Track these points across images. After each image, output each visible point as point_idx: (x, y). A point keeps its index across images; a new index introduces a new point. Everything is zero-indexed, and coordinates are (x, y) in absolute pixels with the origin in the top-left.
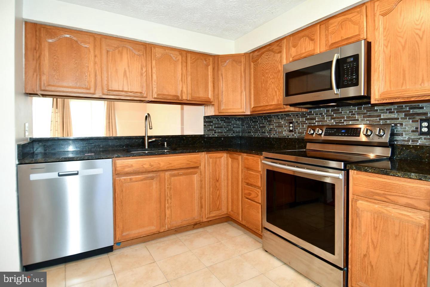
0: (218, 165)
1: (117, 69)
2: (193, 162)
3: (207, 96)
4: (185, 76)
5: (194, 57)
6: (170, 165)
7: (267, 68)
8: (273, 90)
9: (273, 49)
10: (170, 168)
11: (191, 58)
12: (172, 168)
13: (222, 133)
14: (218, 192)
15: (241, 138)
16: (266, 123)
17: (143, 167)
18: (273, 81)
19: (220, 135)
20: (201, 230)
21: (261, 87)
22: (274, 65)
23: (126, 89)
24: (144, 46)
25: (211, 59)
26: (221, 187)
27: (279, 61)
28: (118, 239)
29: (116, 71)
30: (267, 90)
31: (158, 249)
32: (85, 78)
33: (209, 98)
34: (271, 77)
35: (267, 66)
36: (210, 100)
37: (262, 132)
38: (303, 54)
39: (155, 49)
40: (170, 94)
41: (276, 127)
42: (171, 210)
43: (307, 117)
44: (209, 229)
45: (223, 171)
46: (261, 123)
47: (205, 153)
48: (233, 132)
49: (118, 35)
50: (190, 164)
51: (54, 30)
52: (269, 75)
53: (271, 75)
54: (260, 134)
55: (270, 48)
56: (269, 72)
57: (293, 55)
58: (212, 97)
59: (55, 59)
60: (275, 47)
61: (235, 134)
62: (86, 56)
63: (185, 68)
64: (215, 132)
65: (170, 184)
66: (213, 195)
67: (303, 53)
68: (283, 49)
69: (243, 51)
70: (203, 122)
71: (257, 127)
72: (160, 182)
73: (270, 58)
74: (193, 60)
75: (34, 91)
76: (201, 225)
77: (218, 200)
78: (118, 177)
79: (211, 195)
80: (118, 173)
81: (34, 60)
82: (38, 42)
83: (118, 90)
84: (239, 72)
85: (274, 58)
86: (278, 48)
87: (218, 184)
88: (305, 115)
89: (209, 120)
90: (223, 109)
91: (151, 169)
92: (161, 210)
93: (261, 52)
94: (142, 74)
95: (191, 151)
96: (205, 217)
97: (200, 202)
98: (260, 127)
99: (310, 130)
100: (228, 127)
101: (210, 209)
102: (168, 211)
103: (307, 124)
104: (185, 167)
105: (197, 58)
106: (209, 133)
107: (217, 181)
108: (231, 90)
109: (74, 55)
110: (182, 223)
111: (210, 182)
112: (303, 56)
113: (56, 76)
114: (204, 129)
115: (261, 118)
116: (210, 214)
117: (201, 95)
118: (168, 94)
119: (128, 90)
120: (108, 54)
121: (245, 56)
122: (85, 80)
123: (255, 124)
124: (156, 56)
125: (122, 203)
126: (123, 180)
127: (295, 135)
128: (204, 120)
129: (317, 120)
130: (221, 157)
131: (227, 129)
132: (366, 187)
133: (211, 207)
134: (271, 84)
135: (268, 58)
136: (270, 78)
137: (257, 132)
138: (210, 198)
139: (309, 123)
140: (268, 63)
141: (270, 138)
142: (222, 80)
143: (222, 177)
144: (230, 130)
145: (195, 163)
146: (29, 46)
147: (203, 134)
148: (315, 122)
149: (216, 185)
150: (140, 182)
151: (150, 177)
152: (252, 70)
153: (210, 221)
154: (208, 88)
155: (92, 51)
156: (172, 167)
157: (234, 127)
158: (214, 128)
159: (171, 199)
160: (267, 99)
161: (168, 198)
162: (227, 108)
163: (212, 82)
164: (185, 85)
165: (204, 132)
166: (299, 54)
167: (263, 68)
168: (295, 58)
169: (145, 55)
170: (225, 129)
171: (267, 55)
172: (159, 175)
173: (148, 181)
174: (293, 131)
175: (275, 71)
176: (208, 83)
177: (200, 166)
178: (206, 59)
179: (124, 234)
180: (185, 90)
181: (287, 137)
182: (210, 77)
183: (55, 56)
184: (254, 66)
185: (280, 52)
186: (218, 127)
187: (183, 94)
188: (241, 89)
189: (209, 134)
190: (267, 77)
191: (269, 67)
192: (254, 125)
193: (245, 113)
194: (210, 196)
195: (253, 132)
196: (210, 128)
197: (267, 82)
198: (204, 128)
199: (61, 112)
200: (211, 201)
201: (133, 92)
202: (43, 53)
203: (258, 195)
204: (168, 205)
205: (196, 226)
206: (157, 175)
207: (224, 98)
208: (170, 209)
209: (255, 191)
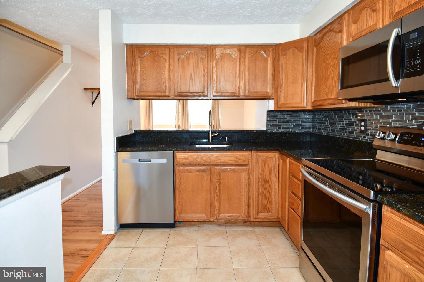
0: (268, 165)
1: (185, 73)
2: (241, 160)
3: (265, 91)
4: (243, 72)
5: (253, 51)
6: (219, 161)
7: (328, 52)
8: (333, 80)
9: (334, 27)
10: (219, 163)
11: (249, 52)
12: (221, 164)
13: (288, 128)
14: (268, 194)
15: (311, 135)
16: (336, 119)
17: (197, 160)
18: (333, 68)
19: (285, 130)
20: (250, 229)
21: (322, 76)
22: (335, 48)
23: (191, 91)
24: (207, 49)
25: (271, 49)
26: (272, 189)
27: (340, 42)
28: (177, 218)
29: (185, 76)
30: (327, 81)
31: (206, 236)
32: (163, 84)
33: (267, 92)
34: (331, 64)
35: (328, 51)
36: (269, 94)
37: (332, 130)
38: (363, 32)
39: (215, 50)
40: (228, 91)
41: (346, 124)
42: (220, 203)
43: (382, 114)
44: (258, 230)
45: (273, 172)
46: (331, 119)
47: (255, 151)
48: (302, 128)
49: (185, 43)
50: (238, 161)
51: (143, 48)
52: (330, 62)
53: (331, 61)
54: (330, 132)
55: (331, 27)
56: (330, 57)
57: (354, 33)
58: (271, 91)
59: (144, 71)
60: (336, 26)
61: (304, 130)
62: (164, 66)
63: (244, 64)
64: (280, 128)
65: (219, 179)
66: (262, 196)
67: (364, 30)
68: (344, 26)
69: (306, 35)
70: (266, 117)
71: (327, 123)
72: (210, 175)
73: (331, 39)
74: (251, 54)
75: (132, 97)
76: (251, 223)
77: (268, 202)
78: (178, 167)
79: (260, 196)
80: (178, 163)
81: (132, 73)
82: (134, 59)
83: (185, 91)
84: (301, 60)
85: (335, 40)
86: (339, 26)
87: (267, 185)
88: (380, 111)
89: (273, 114)
90: (282, 104)
91: (203, 163)
92: (212, 201)
93: (322, 34)
94: (204, 76)
95: (239, 149)
96: (253, 217)
97: (247, 201)
98: (330, 123)
99: (380, 134)
100: (295, 122)
101: (258, 209)
102: (217, 203)
103: (381, 123)
104: (233, 164)
105: (255, 51)
106: (273, 128)
107: (267, 182)
108: (291, 81)
109: (156, 66)
110: (230, 217)
111: (259, 182)
112: (363, 33)
113: (145, 84)
114: (267, 124)
115: (331, 112)
116: (258, 215)
117: (259, 88)
118: (226, 91)
119: (193, 91)
120: (178, 61)
121: (307, 40)
122: (163, 86)
123: (325, 119)
124: (217, 56)
125: (180, 189)
126: (181, 170)
127: (367, 137)
128: (267, 115)
129: (394, 119)
130: (272, 157)
131: (294, 125)
132: (396, 234)
133: (260, 208)
134: (331, 72)
135: (330, 40)
136: (330, 66)
137: (327, 130)
138: (258, 198)
139: (384, 123)
140: (329, 46)
141: (339, 138)
142: (283, 71)
143: (273, 179)
144: (297, 125)
145: (242, 161)
146: (129, 63)
147: (266, 130)
148: (391, 122)
149: (265, 186)
150: (194, 173)
151: (202, 170)
152: (314, 57)
153: (261, 222)
154: (267, 81)
155: (167, 61)
156: (221, 162)
157: (302, 122)
158: (278, 123)
159: (220, 192)
160: (327, 91)
161: (217, 191)
162: (286, 102)
163: (271, 75)
164: (243, 81)
165: (267, 128)
166: (360, 32)
167: (325, 52)
168: (355, 38)
169: (206, 57)
170: (291, 124)
171: (329, 36)
172: (210, 169)
173: (201, 173)
174: (365, 132)
175: (336, 56)
176: (267, 76)
177: (249, 164)
178: (266, 50)
179: (182, 215)
180: (242, 86)
181: (358, 138)
182: (269, 69)
183: (144, 68)
184: (316, 52)
185: (341, 31)
186: (283, 122)
187: (241, 91)
188: (302, 79)
189: (272, 130)
190: (328, 64)
191: (330, 51)
192: (325, 121)
193: (305, 107)
194: (258, 196)
195: (323, 129)
196: (274, 123)
197: (327, 69)
198: (267, 122)
199: (182, 105)
200: (260, 202)
201: (197, 92)
202: (137, 67)
203: (299, 208)
204: (217, 197)
205: (245, 224)
206: (207, 169)
207: (283, 91)
208: (218, 202)
209: (297, 202)
